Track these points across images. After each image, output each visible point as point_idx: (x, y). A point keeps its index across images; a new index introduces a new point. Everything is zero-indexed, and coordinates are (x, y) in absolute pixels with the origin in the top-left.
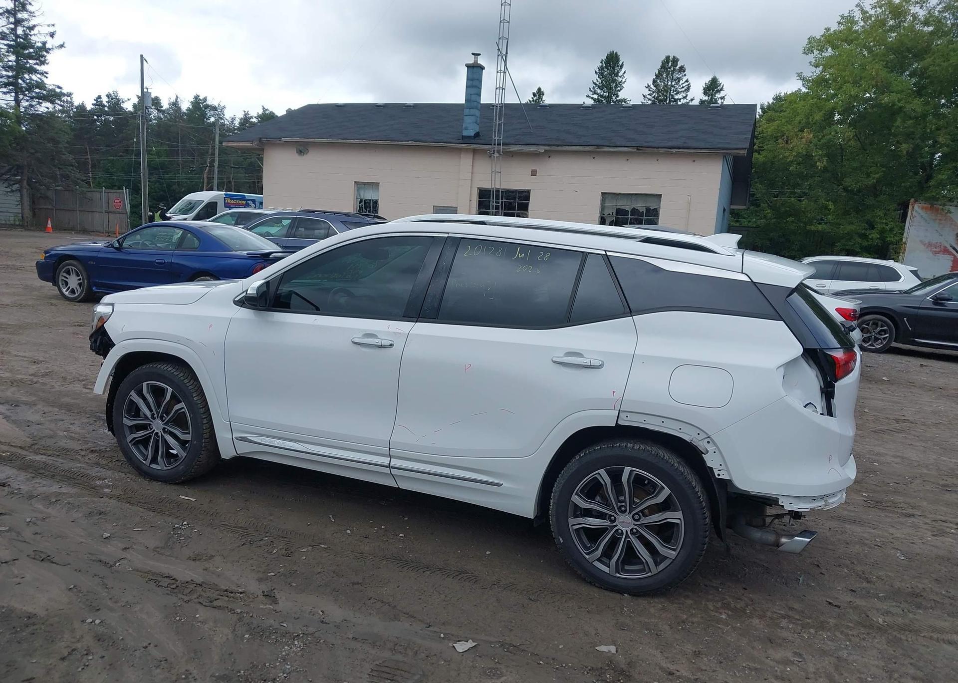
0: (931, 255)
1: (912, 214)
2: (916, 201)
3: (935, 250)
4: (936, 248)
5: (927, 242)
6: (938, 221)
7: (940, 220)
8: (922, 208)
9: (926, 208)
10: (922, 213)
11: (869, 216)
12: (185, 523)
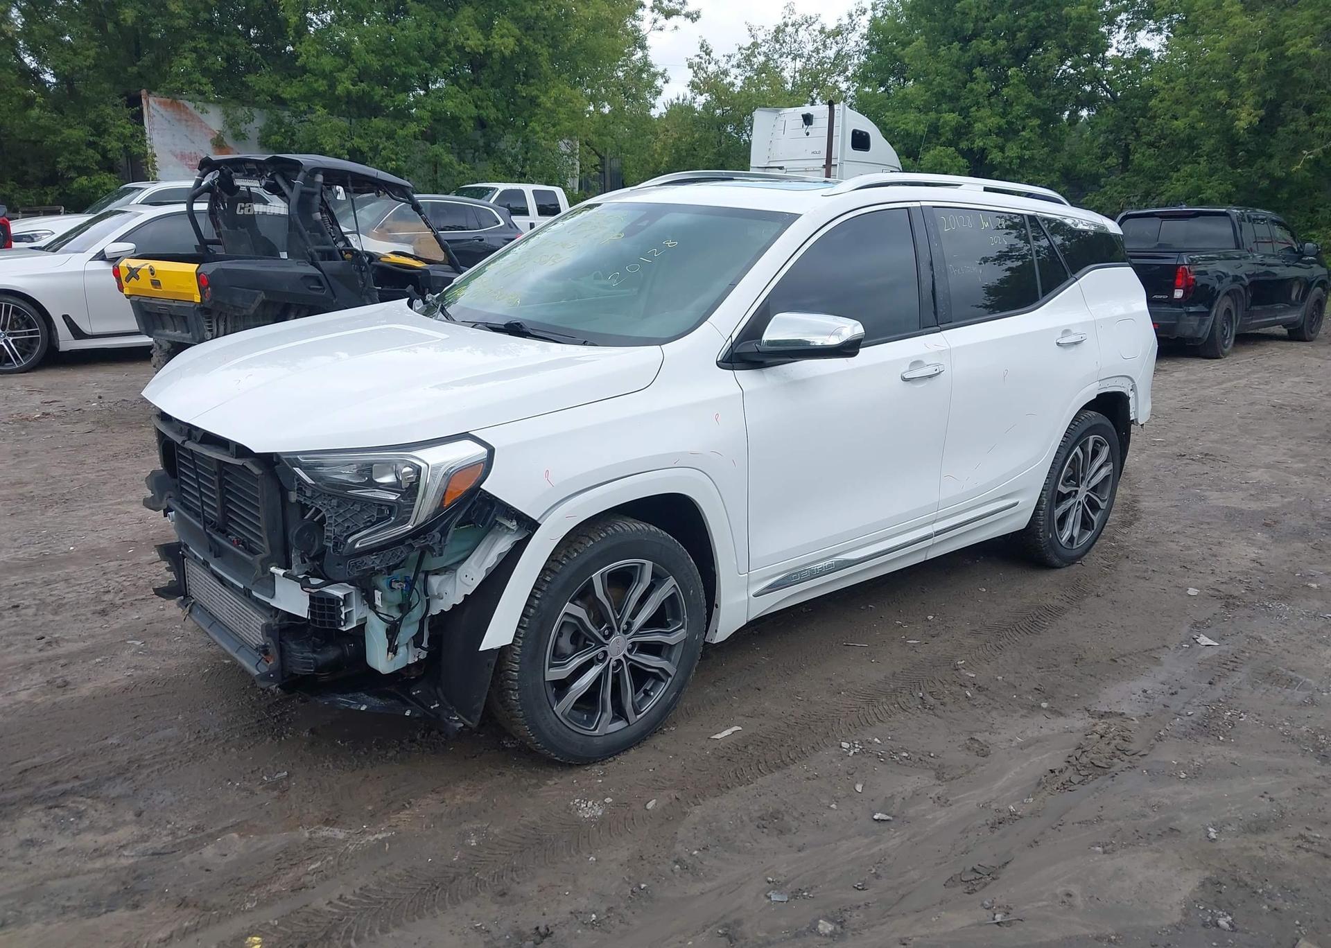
0: (188, 170)
1: (149, 112)
2: (149, 93)
3: (191, 163)
4: (191, 160)
5: (178, 152)
6: (184, 123)
7: (186, 121)
8: (160, 103)
9: (165, 104)
10: (161, 110)
11: (92, 115)
12: (845, 745)
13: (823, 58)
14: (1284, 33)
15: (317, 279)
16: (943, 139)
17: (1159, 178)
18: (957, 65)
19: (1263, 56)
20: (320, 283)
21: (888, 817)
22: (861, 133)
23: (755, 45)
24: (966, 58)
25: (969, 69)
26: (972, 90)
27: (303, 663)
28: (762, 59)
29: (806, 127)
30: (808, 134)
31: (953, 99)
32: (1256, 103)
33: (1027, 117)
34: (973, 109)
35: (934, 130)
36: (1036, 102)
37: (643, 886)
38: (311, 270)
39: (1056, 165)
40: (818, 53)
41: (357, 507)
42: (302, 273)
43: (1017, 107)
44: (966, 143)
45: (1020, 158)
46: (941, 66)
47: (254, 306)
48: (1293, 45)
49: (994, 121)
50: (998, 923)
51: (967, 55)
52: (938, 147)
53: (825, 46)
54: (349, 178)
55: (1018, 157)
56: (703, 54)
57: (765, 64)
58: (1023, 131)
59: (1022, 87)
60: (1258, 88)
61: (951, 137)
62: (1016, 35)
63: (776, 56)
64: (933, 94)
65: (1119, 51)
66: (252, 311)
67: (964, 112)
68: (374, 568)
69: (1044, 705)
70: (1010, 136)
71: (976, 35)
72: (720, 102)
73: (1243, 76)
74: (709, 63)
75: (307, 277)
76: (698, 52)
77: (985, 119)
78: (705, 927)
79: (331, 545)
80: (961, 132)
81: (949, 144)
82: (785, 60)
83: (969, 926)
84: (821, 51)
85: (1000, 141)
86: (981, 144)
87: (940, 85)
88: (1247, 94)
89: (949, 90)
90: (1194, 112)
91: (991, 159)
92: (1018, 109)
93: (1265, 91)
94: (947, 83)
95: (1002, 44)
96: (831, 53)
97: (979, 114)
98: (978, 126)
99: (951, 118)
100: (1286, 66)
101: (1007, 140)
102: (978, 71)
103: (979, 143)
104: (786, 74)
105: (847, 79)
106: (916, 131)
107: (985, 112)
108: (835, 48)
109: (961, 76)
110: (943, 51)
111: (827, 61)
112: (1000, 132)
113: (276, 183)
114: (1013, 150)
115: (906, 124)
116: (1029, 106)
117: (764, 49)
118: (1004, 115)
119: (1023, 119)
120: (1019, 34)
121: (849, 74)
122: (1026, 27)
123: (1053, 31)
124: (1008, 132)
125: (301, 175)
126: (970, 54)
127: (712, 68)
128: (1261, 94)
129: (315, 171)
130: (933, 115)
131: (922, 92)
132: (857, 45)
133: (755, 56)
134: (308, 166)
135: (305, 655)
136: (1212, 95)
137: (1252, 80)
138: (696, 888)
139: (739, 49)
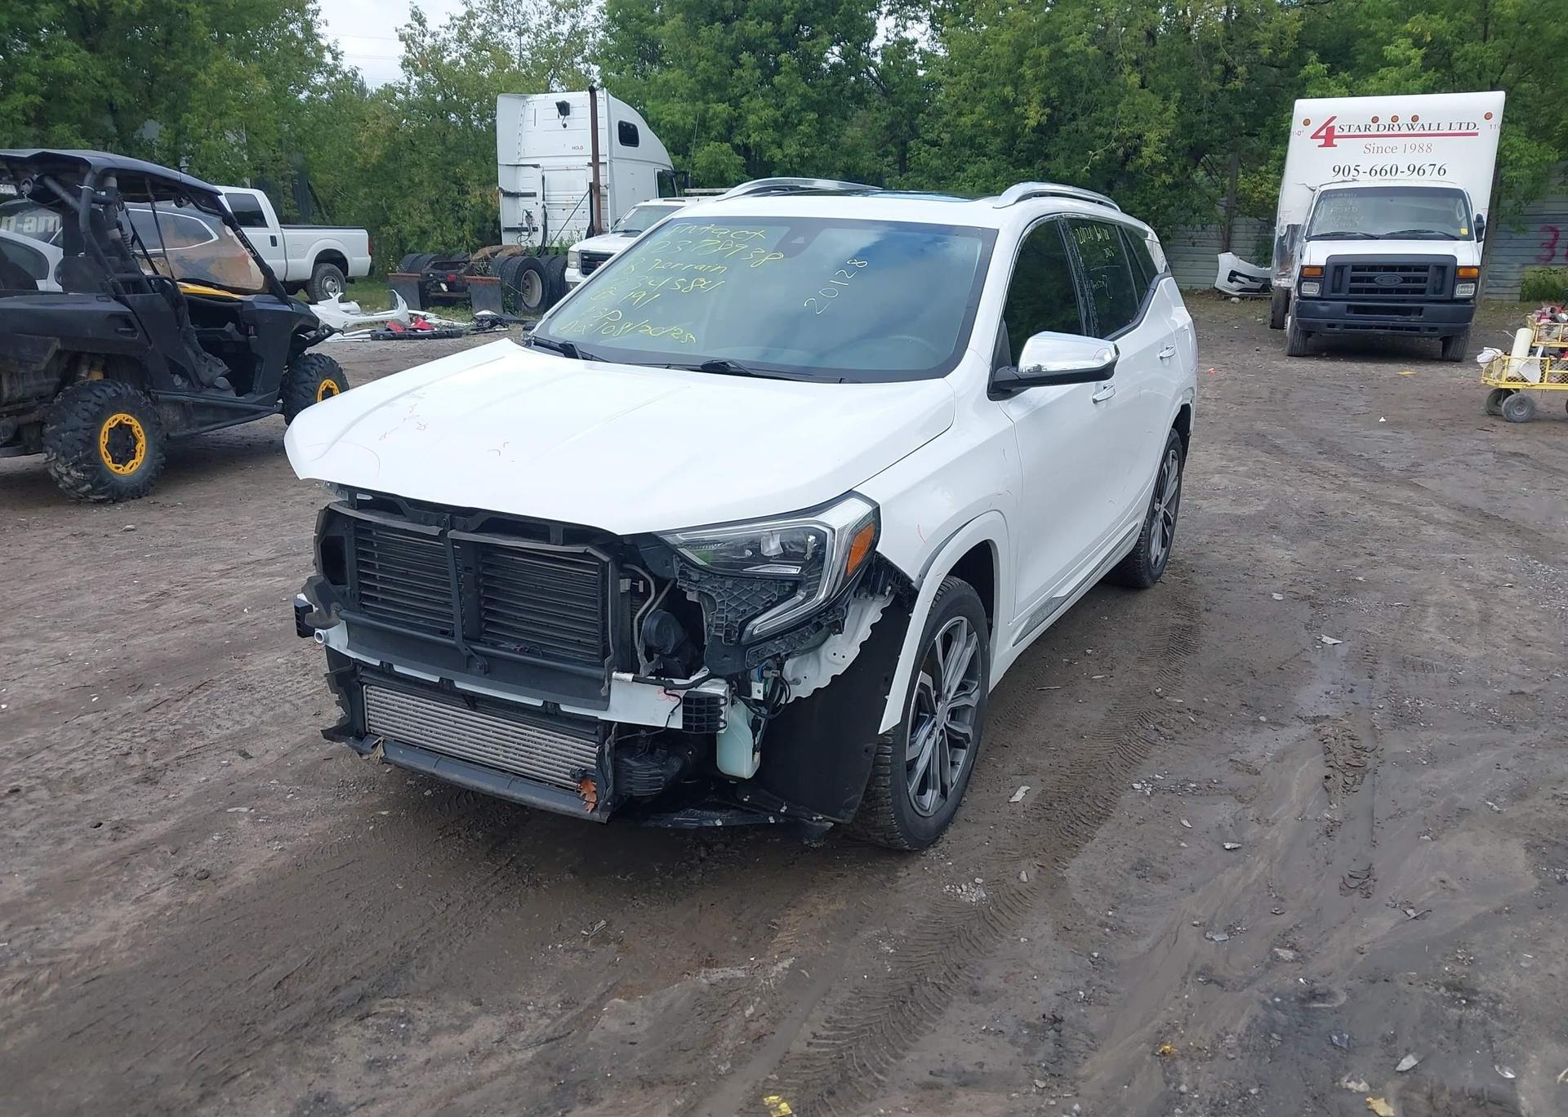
12: (1136, 786)
13: (555, 33)
14: (1060, 30)
15: (125, 319)
16: (714, 133)
17: (944, 178)
18: (719, 48)
19: (1045, 52)
20: (128, 323)
21: (1237, 846)
22: (628, 125)
23: (471, 15)
24: (729, 42)
25: (734, 53)
26: (740, 78)
27: (650, 781)
28: (479, 32)
29: (562, 117)
30: (565, 126)
31: (719, 87)
32: (1043, 101)
33: (804, 110)
34: (744, 99)
35: (704, 124)
36: (811, 93)
37: (1096, 954)
38: (115, 307)
39: (837, 163)
40: (549, 27)
41: (757, 587)
42: (105, 312)
43: (791, 98)
44: (739, 137)
45: (801, 156)
46: (703, 50)
47: (47, 358)
48: (1071, 42)
49: (769, 113)
50: (1415, 918)
51: (730, 37)
52: (712, 143)
53: (557, 21)
54: (147, 181)
55: (798, 156)
56: (416, 24)
57: (483, 39)
58: (799, 124)
59: (794, 76)
60: (1042, 86)
61: (723, 131)
62: (782, 19)
63: (494, 30)
64: (697, 82)
65: (888, 40)
66: (43, 366)
67: (735, 102)
68: (779, 654)
69: (1263, 718)
70: (786, 130)
71: (739, 14)
72: (443, 85)
73: (1029, 74)
74: (424, 36)
75: (113, 316)
76: (409, 21)
77: (759, 111)
78: (1184, 979)
79: (722, 635)
80: (732, 126)
81: (722, 139)
82: (508, 34)
83: (1396, 925)
84: (553, 26)
85: (776, 135)
86: (758, 139)
87: (704, 70)
88: (1033, 91)
89: (715, 77)
90: (979, 108)
91: (770, 156)
92: (792, 101)
93: (1049, 89)
94: (712, 70)
95: (768, 26)
96: (565, 28)
97: (752, 105)
98: (752, 118)
99: (722, 108)
100: (1065, 63)
101: (784, 136)
102: (744, 56)
103: (755, 137)
104: (514, 52)
105: (585, 60)
106: (685, 124)
107: (758, 103)
108: (569, 23)
109: (726, 61)
110: (704, 32)
111: (561, 37)
112: (776, 126)
113: (47, 189)
114: (792, 148)
115: (672, 115)
116: (804, 96)
117: (481, 20)
118: (778, 107)
119: (798, 112)
120: (786, 18)
121: (587, 52)
122: (791, 9)
123: (820, 15)
124: (784, 126)
125: (89, 177)
126: (734, 36)
127: (428, 41)
128: (1046, 91)
129: (107, 172)
130: (700, 105)
131: (685, 78)
132: (596, 20)
133: (472, 29)
134: (97, 166)
135: (653, 771)
136: (996, 92)
137: (1036, 78)
138: (1142, 945)
139: (451, 19)
